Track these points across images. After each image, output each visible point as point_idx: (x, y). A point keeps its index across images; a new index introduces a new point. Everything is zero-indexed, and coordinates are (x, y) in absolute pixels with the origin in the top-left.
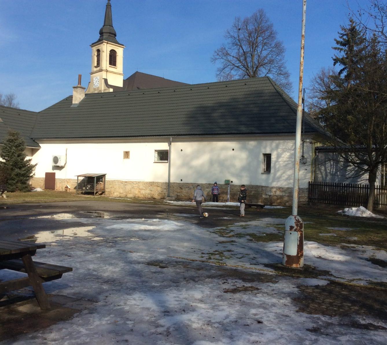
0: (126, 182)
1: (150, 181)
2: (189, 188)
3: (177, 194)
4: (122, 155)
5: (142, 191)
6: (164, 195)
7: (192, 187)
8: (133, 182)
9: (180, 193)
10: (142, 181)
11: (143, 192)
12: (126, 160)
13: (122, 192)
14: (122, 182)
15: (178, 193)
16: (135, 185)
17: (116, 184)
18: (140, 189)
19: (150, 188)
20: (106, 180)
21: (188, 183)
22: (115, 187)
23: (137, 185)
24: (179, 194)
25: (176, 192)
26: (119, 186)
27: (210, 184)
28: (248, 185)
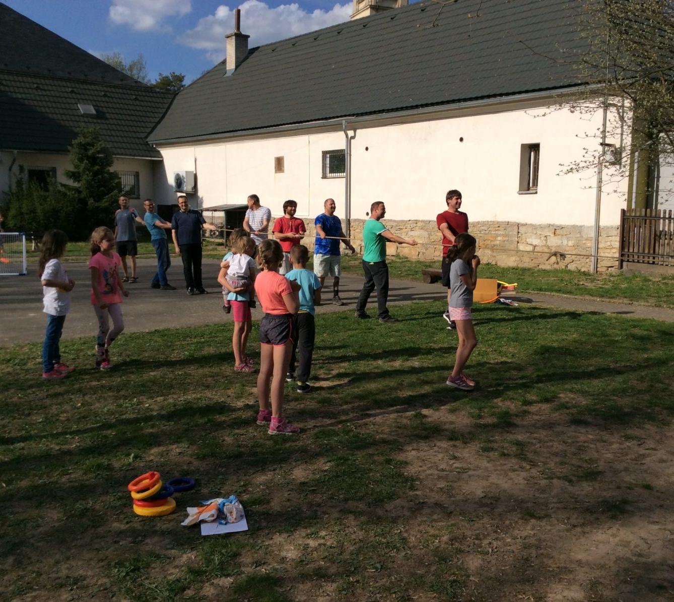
4: (272, 164)
12: (280, 175)
27: (416, 222)
28: (491, 221)
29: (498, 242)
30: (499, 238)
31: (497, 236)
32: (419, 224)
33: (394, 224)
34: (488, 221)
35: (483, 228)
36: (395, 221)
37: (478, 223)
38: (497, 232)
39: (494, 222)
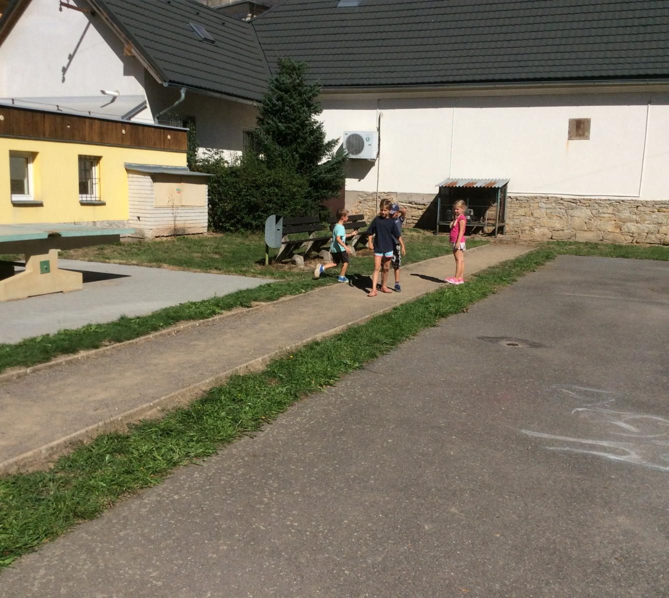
0: (574, 201)
1: (656, 199)
4: (563, 128)
5: (629, 224)
8: (598, 202)
10: (630, 199)
11: (633, 227)
12: (578, 143)
13: (558, 226)
14: (559, 201)
16: (605, 210)
17: (539, 207)
18: (620, 220)
19: (654, 216)
20: (508, 195)
22: (536, 215)
23: (610, 210)
26: (549, 211)
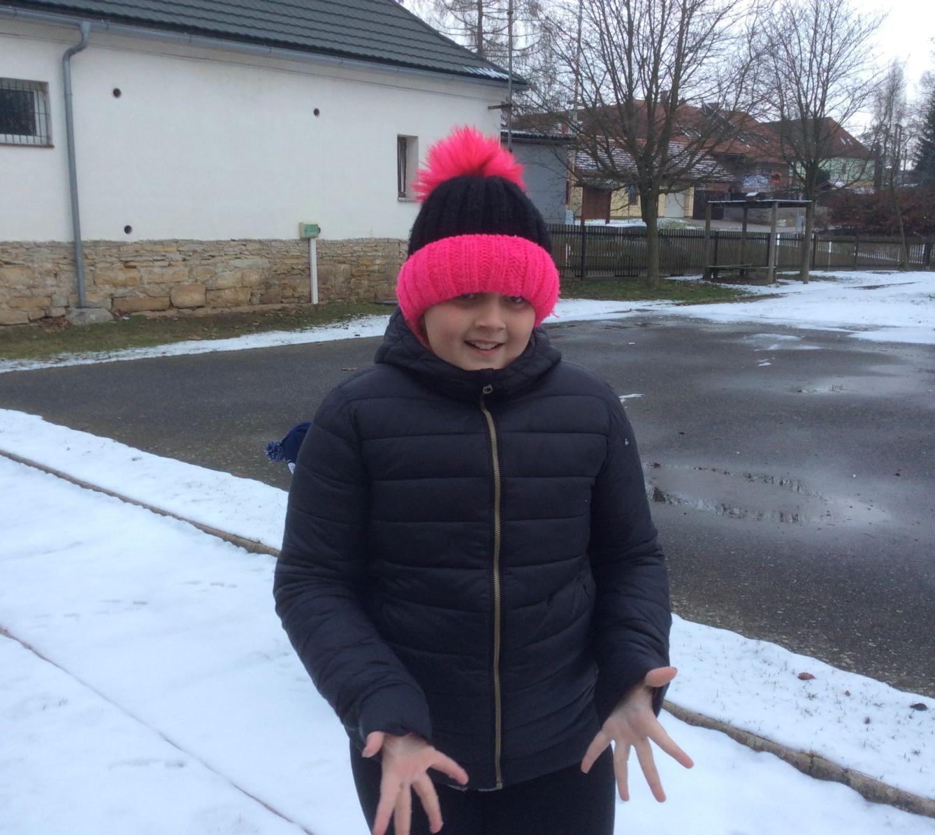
2: (166, 264)
3: (113, 290)
6: (46, 302)
7: (179, 257)
9: (124, 285)
15: (115, 285)
21: (161, 243)
24: (121, 291)
25: (107, 282)
27: (245, 242)
28: (366, 239)
29: (376, 268)
30: (378, 262)
31: (375, 258)
32: (250, 247)
33: (199, 248)
34: (362, 238)
35: (356, 248)
36: (201, 243)
37: (349, 241)
38: (374, 253)
39: (370, 239)
